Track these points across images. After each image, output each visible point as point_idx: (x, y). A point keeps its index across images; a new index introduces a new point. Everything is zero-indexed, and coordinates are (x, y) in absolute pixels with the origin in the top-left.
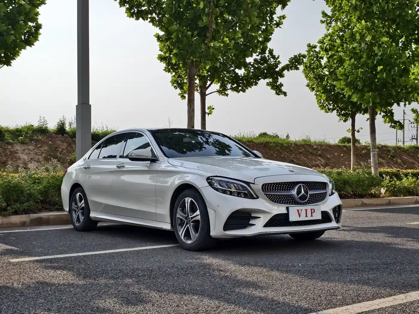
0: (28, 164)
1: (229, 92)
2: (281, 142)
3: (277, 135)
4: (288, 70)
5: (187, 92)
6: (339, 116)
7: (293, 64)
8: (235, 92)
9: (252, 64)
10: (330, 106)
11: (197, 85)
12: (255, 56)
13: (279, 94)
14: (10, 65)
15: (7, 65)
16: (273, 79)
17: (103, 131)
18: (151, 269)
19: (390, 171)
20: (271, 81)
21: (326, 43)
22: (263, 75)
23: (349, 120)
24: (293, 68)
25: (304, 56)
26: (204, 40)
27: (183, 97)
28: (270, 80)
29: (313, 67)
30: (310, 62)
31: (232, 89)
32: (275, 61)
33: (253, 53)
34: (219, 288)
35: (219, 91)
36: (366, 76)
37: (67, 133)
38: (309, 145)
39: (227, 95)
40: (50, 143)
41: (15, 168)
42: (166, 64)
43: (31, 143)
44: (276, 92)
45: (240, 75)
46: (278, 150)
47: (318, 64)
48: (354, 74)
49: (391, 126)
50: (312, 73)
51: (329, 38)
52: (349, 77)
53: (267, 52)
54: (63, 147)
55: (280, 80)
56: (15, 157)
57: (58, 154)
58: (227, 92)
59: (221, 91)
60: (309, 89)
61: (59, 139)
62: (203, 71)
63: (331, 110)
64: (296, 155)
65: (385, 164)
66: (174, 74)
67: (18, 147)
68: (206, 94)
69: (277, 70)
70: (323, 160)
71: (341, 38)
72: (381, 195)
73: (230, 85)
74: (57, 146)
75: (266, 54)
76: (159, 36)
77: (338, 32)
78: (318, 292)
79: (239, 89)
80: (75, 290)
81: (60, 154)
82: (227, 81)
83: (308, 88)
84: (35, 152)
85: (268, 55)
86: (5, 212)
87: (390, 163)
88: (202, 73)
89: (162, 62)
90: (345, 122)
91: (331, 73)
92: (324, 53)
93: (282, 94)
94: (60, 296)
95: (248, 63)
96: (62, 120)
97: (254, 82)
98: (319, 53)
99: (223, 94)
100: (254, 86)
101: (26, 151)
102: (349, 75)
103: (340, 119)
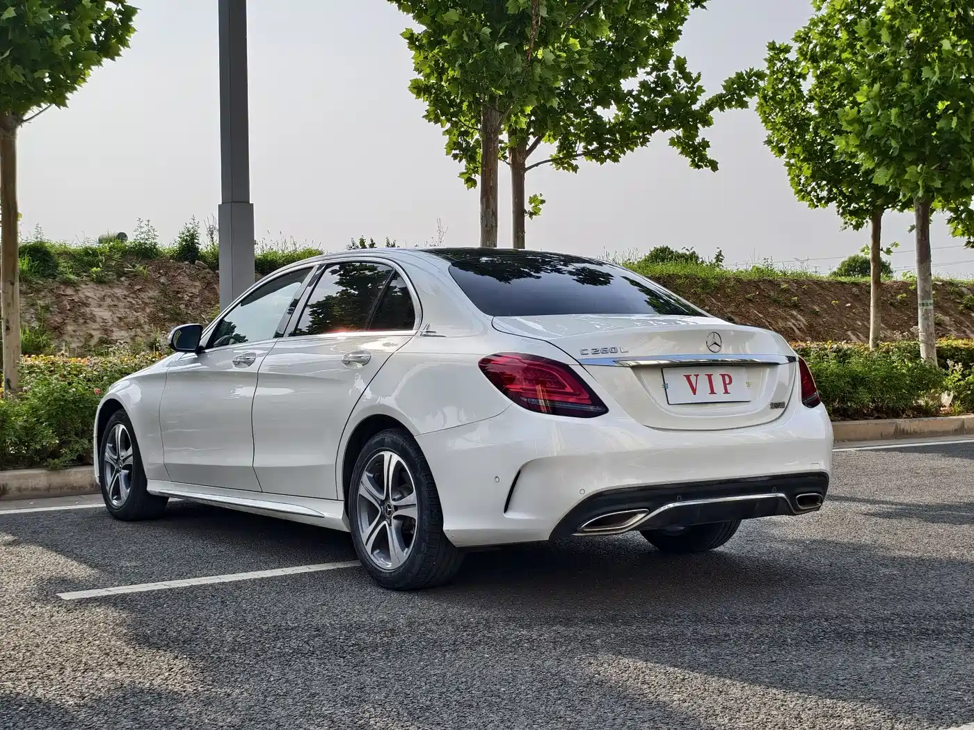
0: (112, 331)
1: (581, 161)
2: (702, 275)
3: (694, 253)
4: (722, 109)
5: (480, 169)
6: (842, 214)
7: (733, 94)
8: (594, 160)
9: (634, 93)
10: (822, 191)
11: (503, 145)
12: (642, 74)
13: (699, 167)
14: (65, 105)
15: (58, 105)
16: (685, 131)
17: (286, 252)
18: (390, 626)
19: (964, 346)
20: (681, 135)
21: (814, 41)
22: (662, 120)
23: (866, 224)
24: (734, 103)
25: (760, 76)
26: (521, 45)
27: (470, 182)
28: (677, 132)
29: (782, 97)
30: (773, 86)
31: (588, 153)
32: (689, 86)
33: (638, 68)
34: (553, 690)
35: (557, 159)
36: (911, 126)
37: (203, 258)
38: (770, 281)
39: (575, 169)
40: (162, 281)
41: (83, 340)
42: (430, 102)
43: (118, 281)
44: (693, 161)
45: (607, 120)
46: (695, 293)
47: (792, 91)
48: (879, 121)
49: (969, 243)
50: (779, 112)
51: (820, 29)
52: (867, 127)
53: (671, 65)
54: (194, 290)
55: (703, 133)
56: (83, 315)
57: (182, 306)
58: (574, 162)
59: (560, 159)
60: (772, 151)
61: (185, 272)
62: (518, 118)
63: (823, 202)
64: (737, 306)
65: (951, 326)
66: (448, 125)
67: (89, 291)
68: (526, 167)
69: (695, 107)
70: (802, 318)
71: (849, 27)
72: (941, 409)
73: (583, 144)
74: (179, 288)
75: (669, 69)
76: (412, 34)
77: (843, 14)
78: (794, 703)
79: (603, 154)
80: (207, 690)
81: (186, 306)
82: (575, 135)
83: (769, 148)
84: (128, 302)
85: (675, 71)
86: (56, 461)
87: (961, 323)
88: (516, 122)
89: (420, 97)
90: (858, 230)
91: (823, 112)
92: (809, 64)
93: (706, 166)
94: (172, 710)
95: (625, 92)
96: (191, 226)
97: (639, 137)
98: (797, 63)
99: (566, 165)
100: (639, 147)
101: (108, 301)
102: (869, 123)
103: (846, 223)
